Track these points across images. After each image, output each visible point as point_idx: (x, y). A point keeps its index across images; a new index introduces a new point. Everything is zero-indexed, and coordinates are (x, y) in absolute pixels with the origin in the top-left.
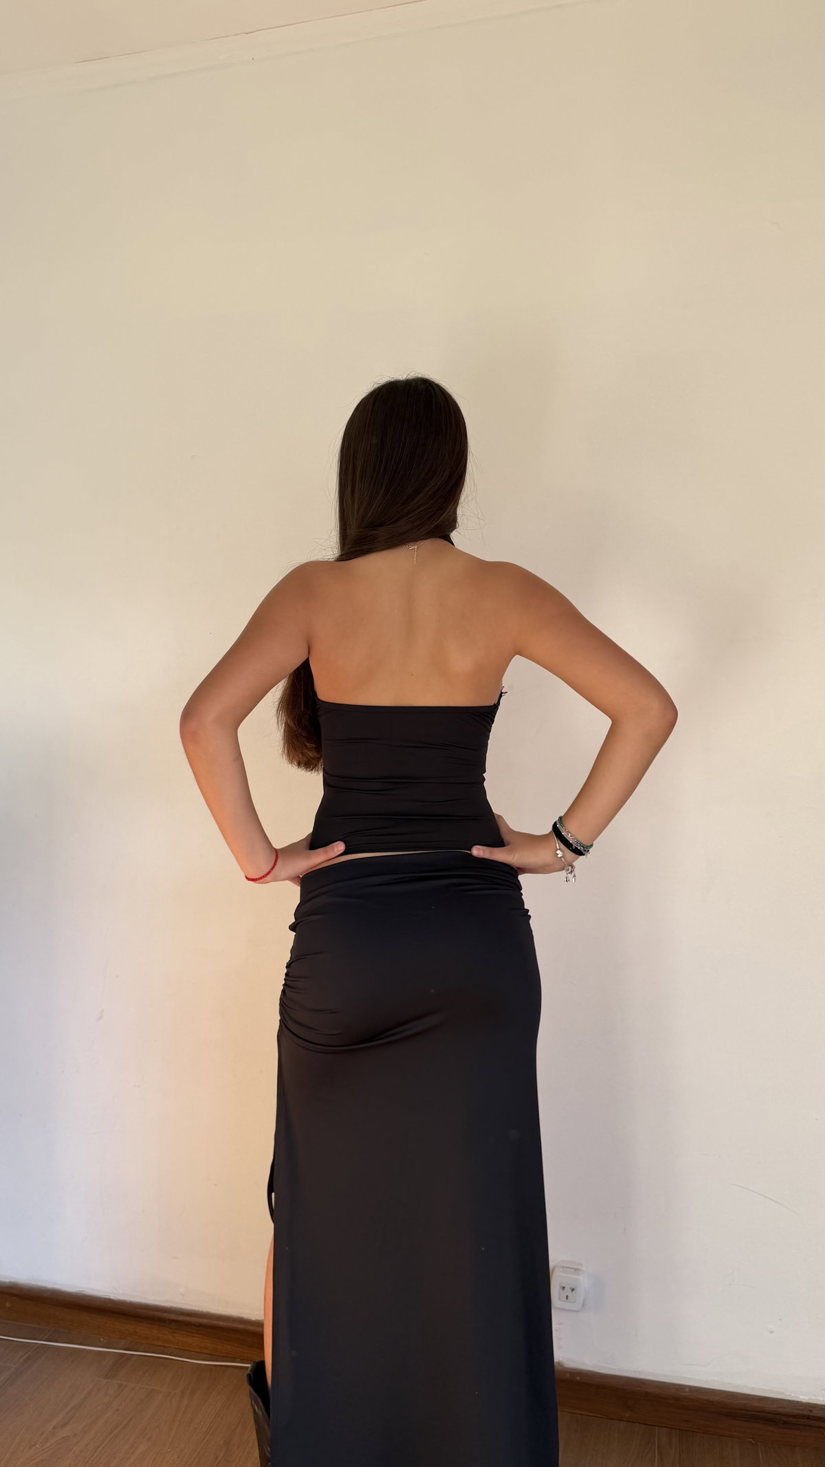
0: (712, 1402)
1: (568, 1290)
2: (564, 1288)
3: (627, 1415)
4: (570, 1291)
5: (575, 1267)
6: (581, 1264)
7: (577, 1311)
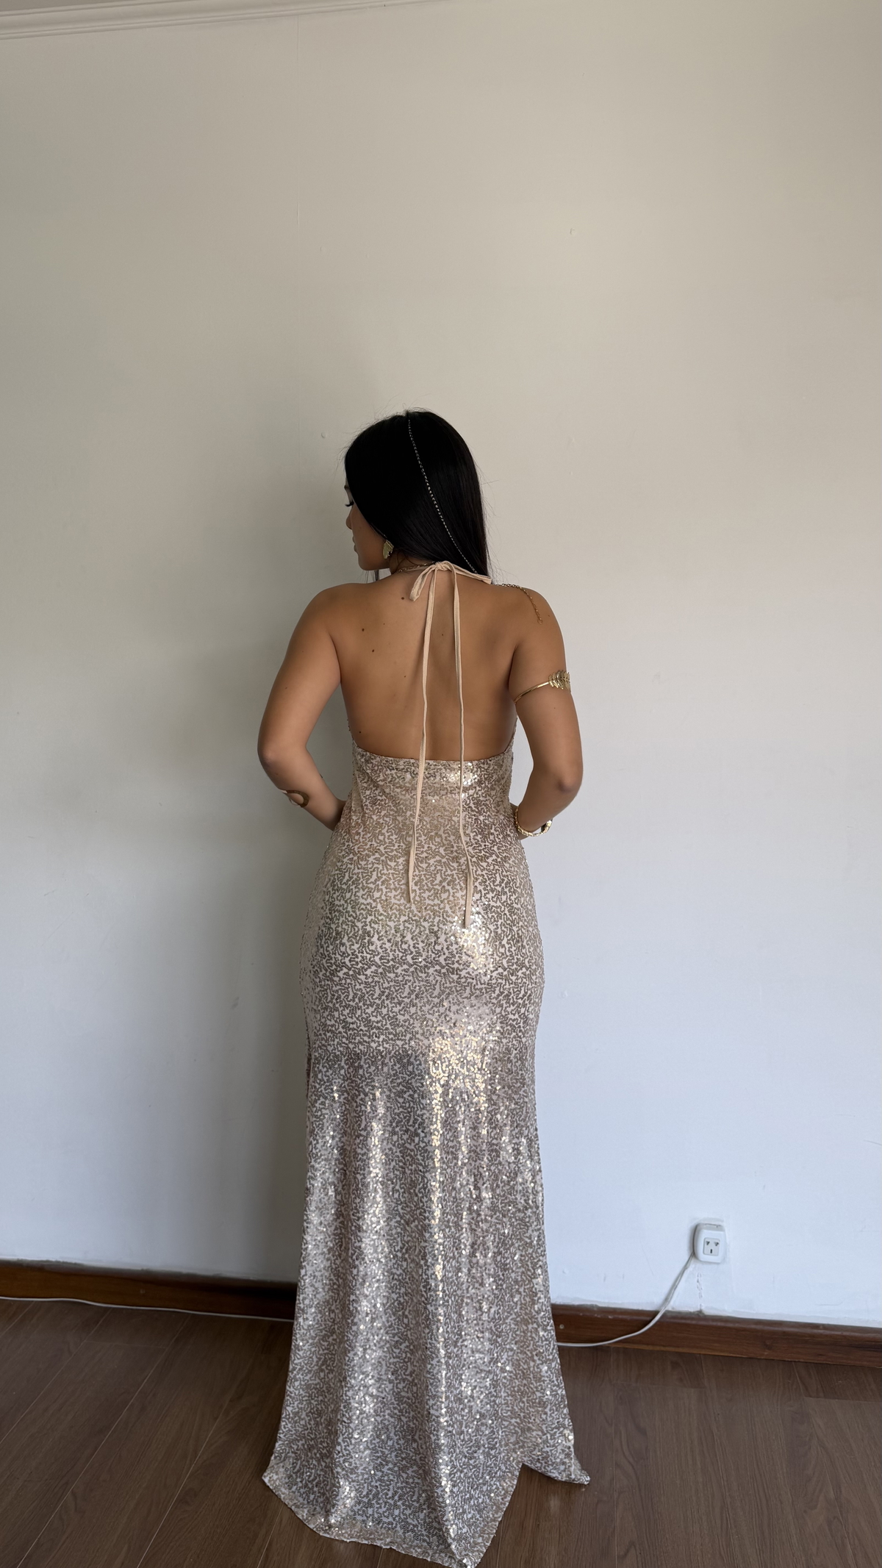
0: (845, 1337)
1: (712, 1246)
2: (708, 1243)
3: (766, 1353)
4: (714, 1245)
5: (717, 1223)
6: (722, 1221)
7: (718, 1264)
